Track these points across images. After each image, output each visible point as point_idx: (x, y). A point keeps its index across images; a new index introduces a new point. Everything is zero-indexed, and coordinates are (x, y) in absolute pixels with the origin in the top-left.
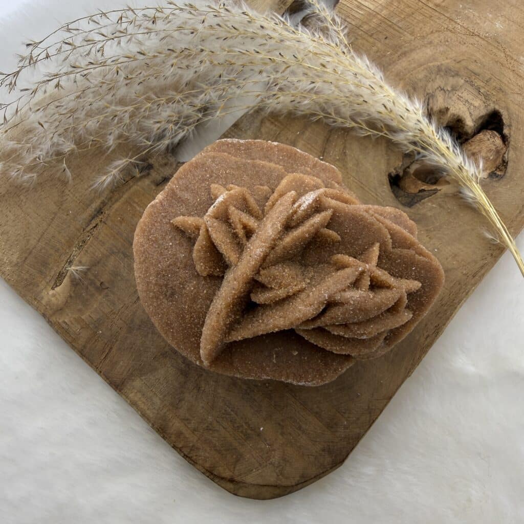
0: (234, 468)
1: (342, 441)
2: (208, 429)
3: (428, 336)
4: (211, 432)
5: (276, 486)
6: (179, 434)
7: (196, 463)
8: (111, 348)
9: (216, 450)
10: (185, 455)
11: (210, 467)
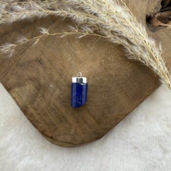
0: (53, 133)
3: (149, 91)
4: (46, 116)
7: (37, 128)
10: (33, 124)
11: (43, 131)
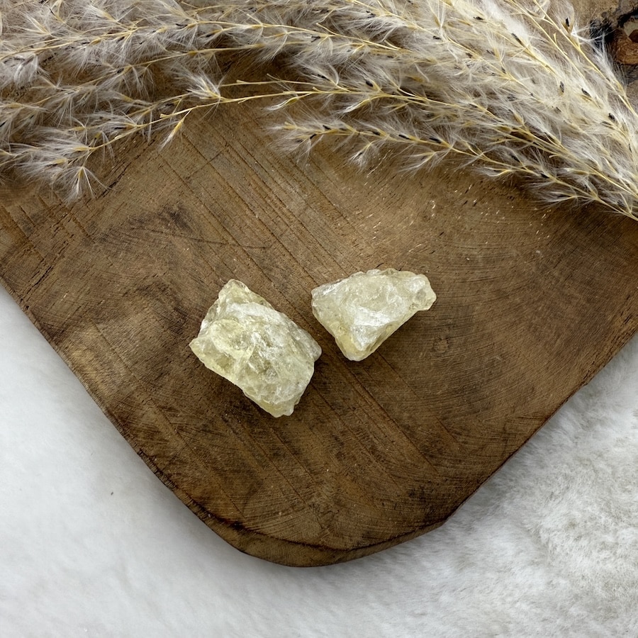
0: (245, 504)
1: (448, 481)
2: (205, 430)
4: (210, 436)
5: (315, 546)
6: (152, 433)
7: (177, 487)
8: (51, 269)
9: (216, 469)
10: (158, 470)
11: (201, 498)
